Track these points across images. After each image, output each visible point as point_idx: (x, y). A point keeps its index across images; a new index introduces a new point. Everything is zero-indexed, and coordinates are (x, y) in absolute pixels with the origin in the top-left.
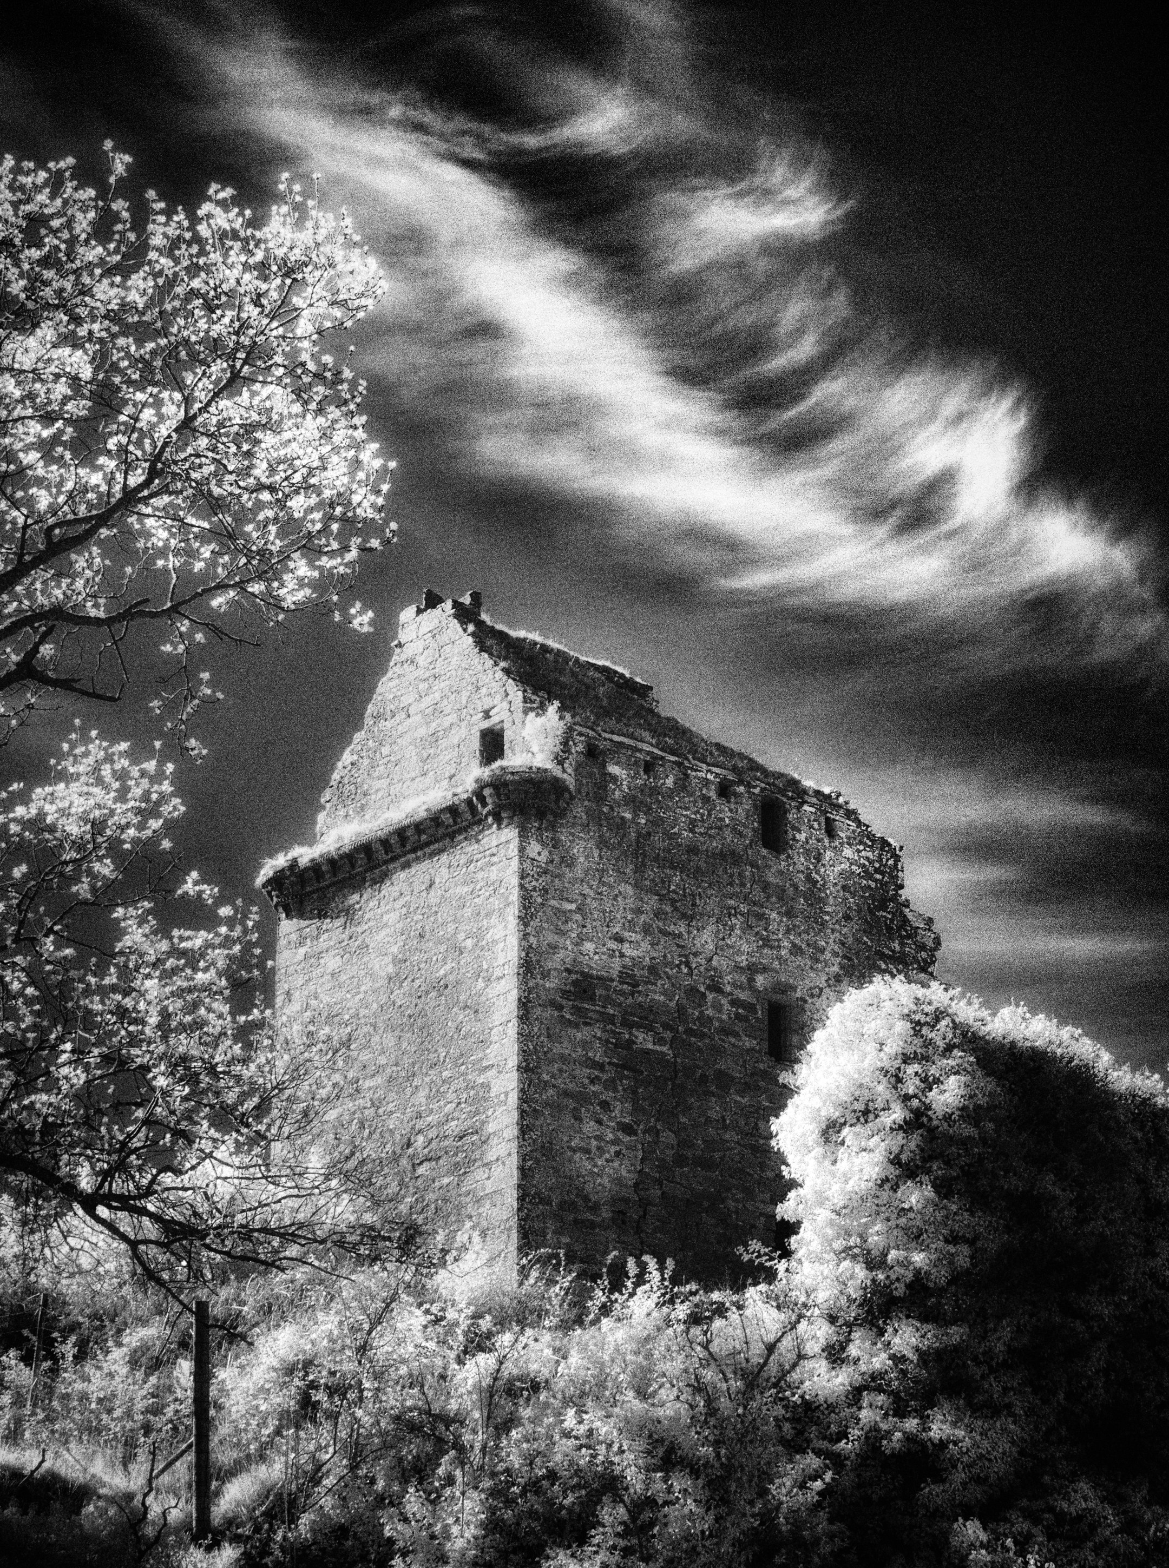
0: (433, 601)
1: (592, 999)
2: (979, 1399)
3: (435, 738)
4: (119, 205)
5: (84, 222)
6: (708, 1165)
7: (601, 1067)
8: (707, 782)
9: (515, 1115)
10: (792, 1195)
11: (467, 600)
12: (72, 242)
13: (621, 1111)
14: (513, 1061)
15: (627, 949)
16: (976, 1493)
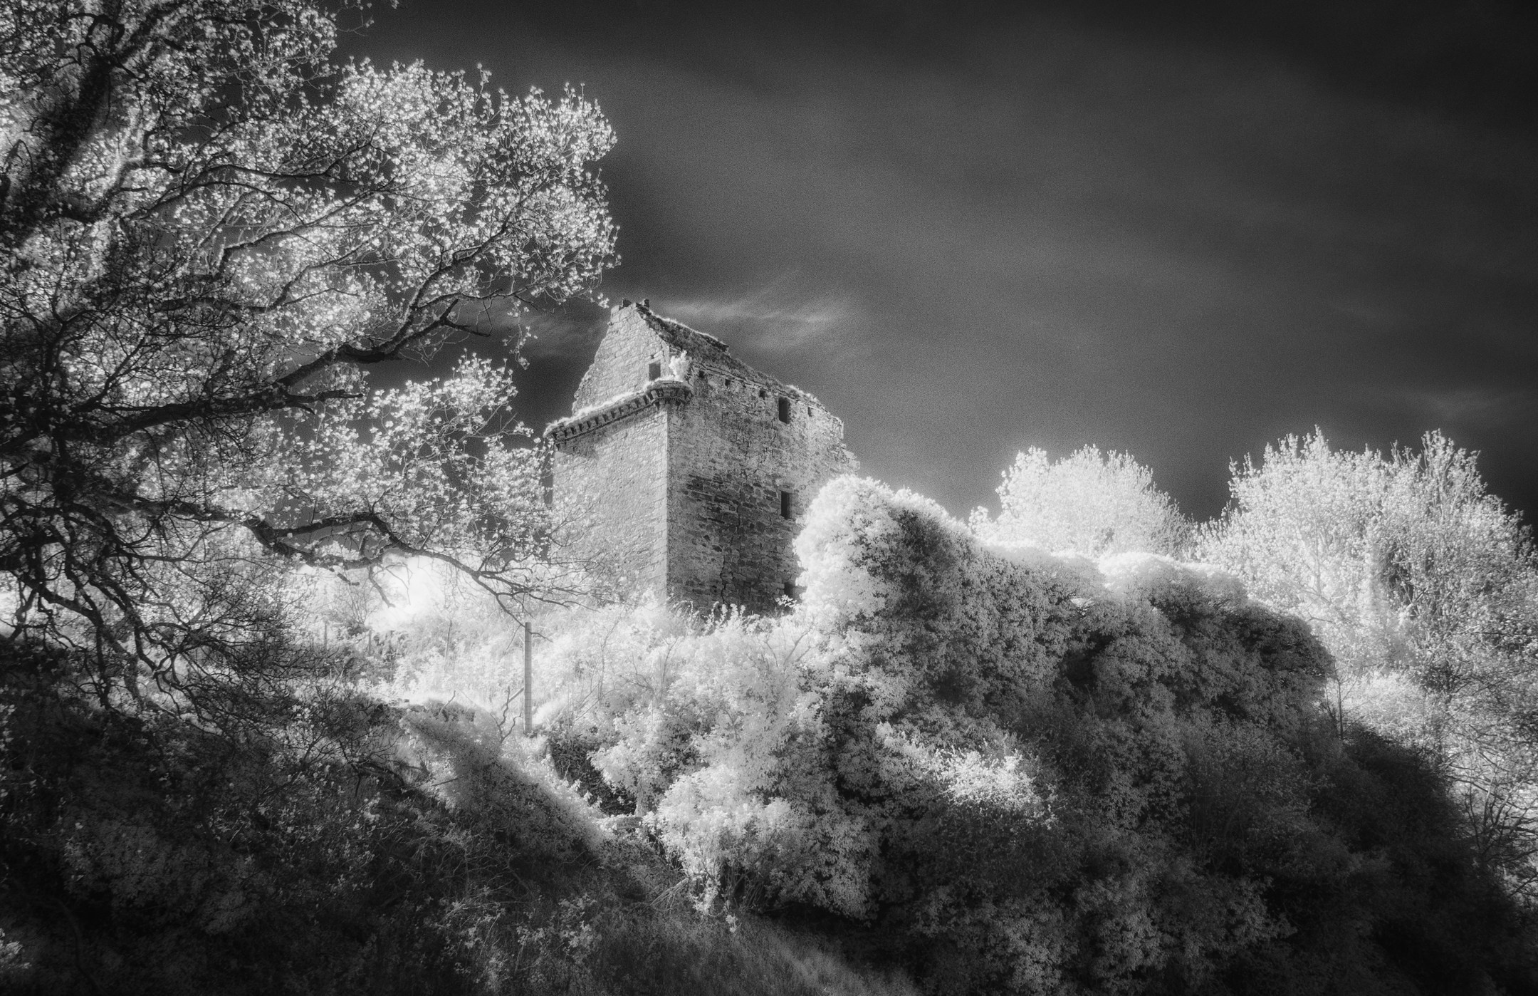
0: (627, 304)
1: (701, 489)
2: (888, 668)
3: (628, 368)
4: (486, 96)
5: (469, 104)
6: (752, 564)
7: (705, 520)
8: (754, 390)
9: (666, 542)
10: (803, 574)
11: (643, 303)
12: (462, 113)
13: (714, 540)
14: (665, 517)
15: (717, 466)
16: (888, 712)
